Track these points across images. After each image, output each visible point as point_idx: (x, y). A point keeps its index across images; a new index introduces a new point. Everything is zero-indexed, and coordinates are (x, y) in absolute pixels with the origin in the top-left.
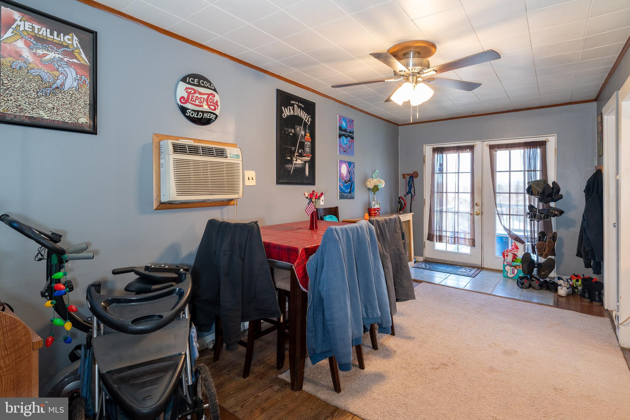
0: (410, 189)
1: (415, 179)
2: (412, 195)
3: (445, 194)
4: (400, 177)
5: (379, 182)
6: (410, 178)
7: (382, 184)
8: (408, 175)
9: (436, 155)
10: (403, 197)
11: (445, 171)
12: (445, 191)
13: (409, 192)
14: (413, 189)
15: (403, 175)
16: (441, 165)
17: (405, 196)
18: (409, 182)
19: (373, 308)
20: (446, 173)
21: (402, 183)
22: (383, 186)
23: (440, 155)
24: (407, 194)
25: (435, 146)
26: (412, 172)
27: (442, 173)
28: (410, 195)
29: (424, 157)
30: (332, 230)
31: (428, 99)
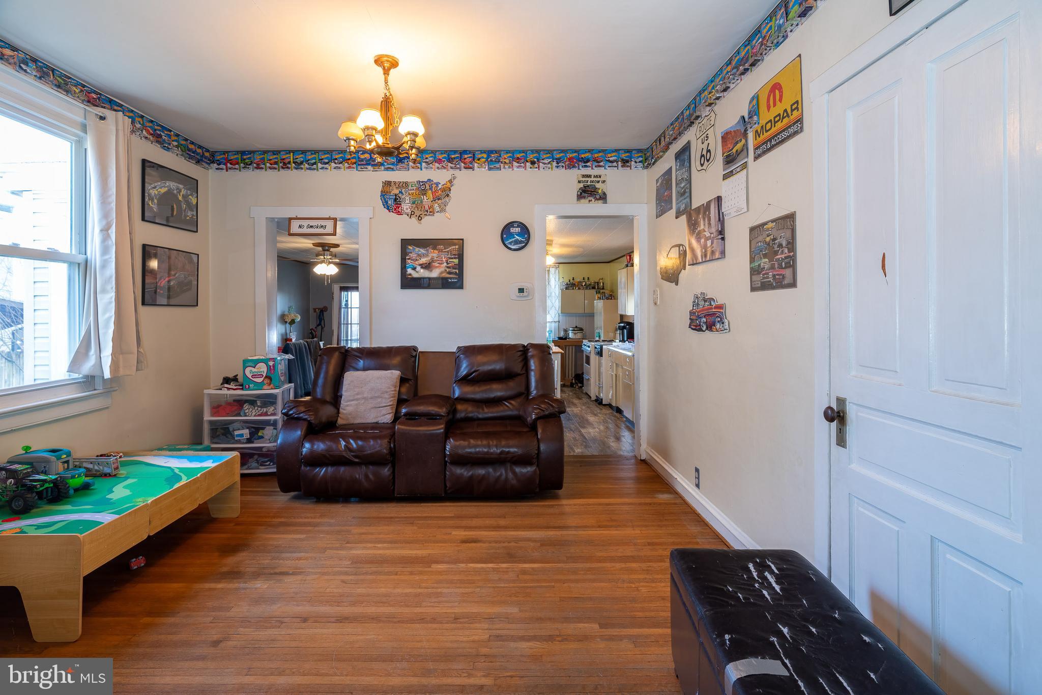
0: (320, 322)
1: (324, 312)
2: (322, 327)
3: (349, 325)
4: (311, 311)
5: (296, 316)
6: (320, 312)
7: (298, 319)
8: (319, 309)
9: (343, 293)
10: (314, 328)
11: (350, 306)
12: (350, 322)
13: (320, 324)
14: (323, 321)
15: (314, 309)
16: (347, 301)
17: (316, 328)
18: (320, 316)
19: (307, 384)
20: (351, 308)
21: (313, 316)
22: (299, 320)
23: (346, 293)
24: (318, 325)
25: (342, 285)
26: (322, 307)
27: (348, 308)
28: (320, 327)
29: (333, 294)
30: (288, 344)
31: (335, 273)
